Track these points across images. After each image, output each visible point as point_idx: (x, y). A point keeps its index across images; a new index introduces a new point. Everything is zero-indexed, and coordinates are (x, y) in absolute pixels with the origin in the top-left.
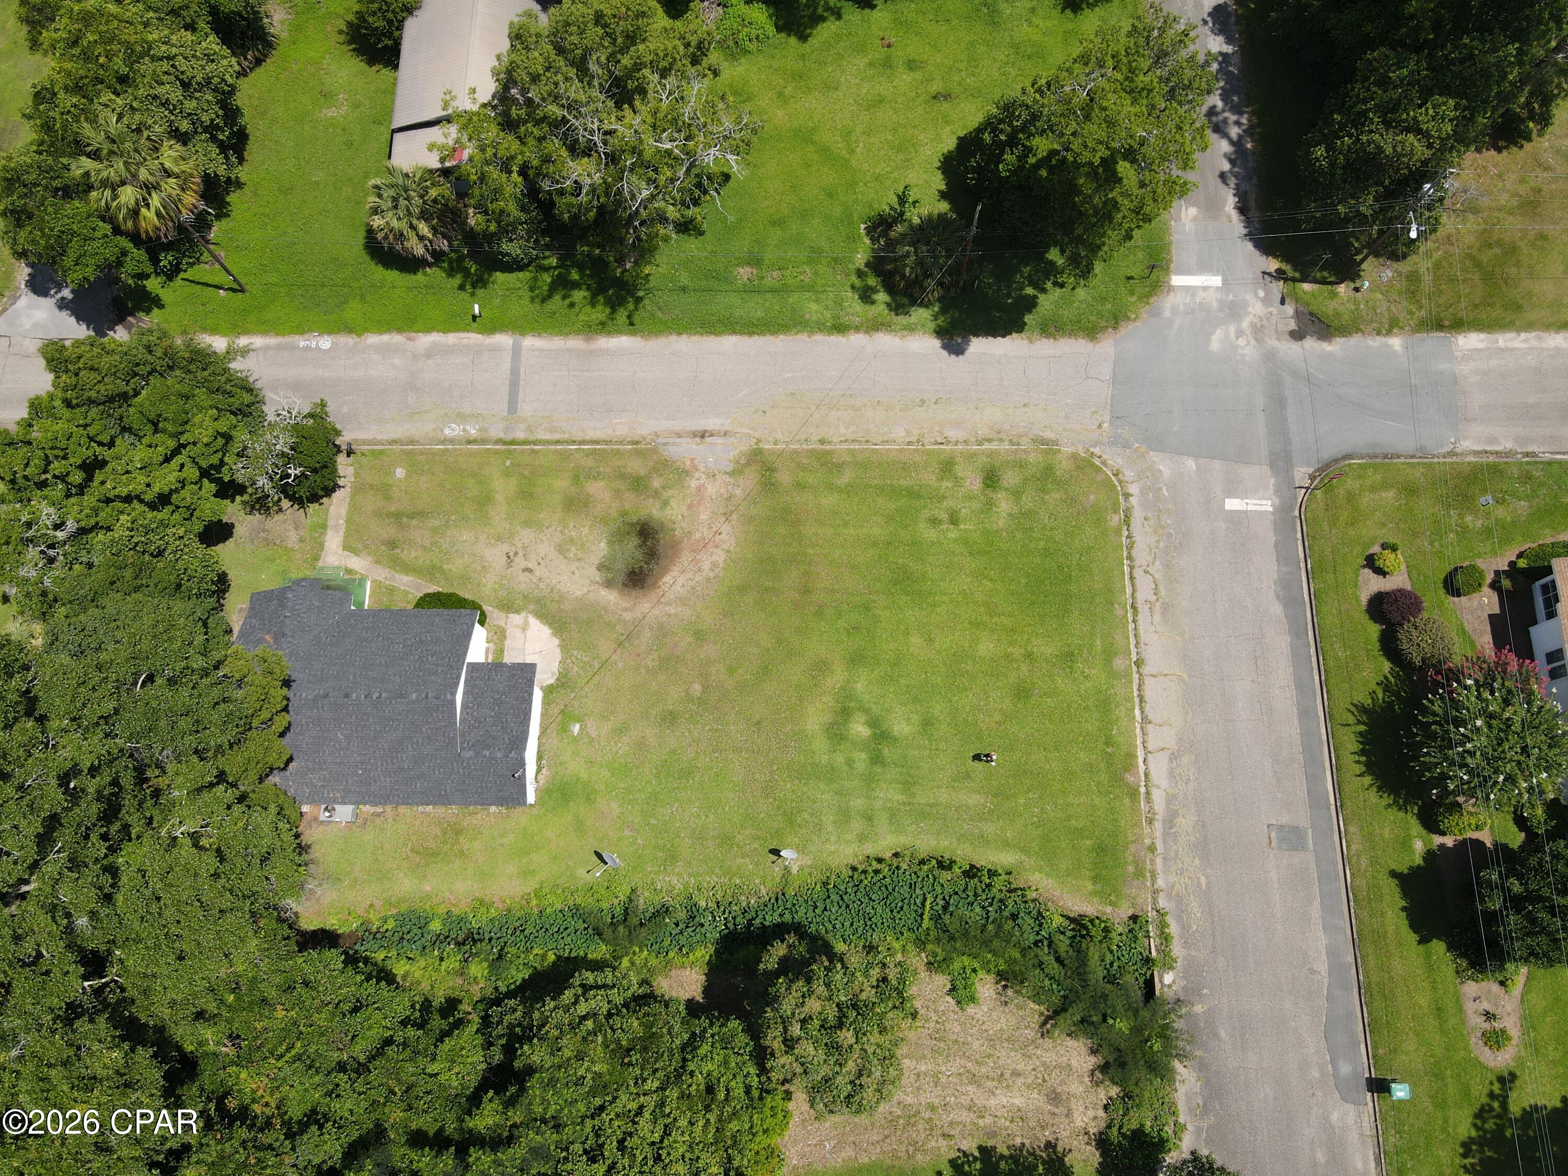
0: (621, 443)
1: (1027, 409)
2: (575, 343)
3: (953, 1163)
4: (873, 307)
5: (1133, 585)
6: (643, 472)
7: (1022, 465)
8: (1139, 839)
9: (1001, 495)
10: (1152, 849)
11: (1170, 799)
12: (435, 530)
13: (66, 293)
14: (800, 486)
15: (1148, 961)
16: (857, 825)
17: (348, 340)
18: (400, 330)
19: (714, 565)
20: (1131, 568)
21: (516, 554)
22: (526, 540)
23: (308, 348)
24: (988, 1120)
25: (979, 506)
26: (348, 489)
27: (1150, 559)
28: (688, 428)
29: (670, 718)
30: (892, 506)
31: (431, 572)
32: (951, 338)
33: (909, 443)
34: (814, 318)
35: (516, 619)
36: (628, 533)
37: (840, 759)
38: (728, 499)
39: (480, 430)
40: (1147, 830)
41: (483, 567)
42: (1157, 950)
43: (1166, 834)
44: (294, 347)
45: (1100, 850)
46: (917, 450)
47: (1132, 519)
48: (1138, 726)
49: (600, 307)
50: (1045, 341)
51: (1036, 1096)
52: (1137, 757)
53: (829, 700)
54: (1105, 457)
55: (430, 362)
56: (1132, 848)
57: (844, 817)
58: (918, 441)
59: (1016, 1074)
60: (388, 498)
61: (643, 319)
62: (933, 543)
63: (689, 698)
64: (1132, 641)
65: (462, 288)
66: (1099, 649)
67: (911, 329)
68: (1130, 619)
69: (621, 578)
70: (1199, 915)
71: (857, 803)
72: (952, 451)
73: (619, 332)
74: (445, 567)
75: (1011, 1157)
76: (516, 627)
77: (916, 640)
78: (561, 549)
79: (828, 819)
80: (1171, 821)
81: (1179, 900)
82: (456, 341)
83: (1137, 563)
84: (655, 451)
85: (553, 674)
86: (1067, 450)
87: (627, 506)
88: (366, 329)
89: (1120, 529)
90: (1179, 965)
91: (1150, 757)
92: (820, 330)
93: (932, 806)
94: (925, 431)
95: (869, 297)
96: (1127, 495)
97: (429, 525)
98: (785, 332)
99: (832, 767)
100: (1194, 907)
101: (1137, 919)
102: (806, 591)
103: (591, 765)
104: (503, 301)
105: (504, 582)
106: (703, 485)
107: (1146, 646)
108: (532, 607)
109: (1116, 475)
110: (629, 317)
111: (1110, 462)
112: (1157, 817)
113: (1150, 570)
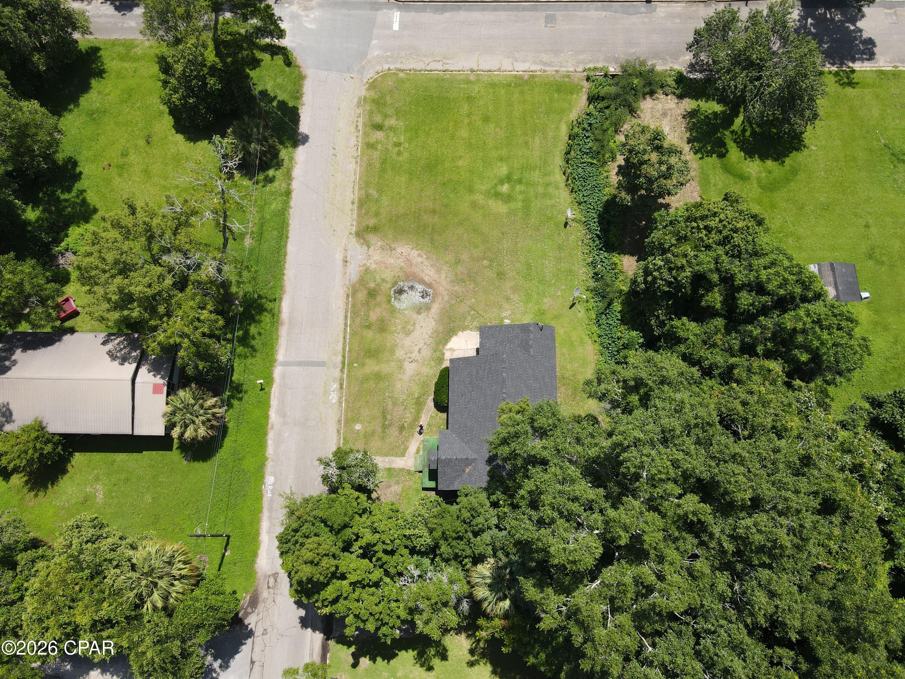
0: (347, 304)
1: (341, 109)
2: (283, 331)
3: (695, 153)
4: (277, 177)
5: (434, 71)
6: (366, 292)
7: (371, 113)
8: (553, 75)
9: (386, 123)
10: (557, 71)
11: (535, 63)
12: (395, 404)
13: (216, 665)
14: (377, 214)
15: (606, 75)
16: (551, 190)
17: (269, 466)
18: (265, 434)
19: (419, 255)
20: (426, 71)
21: (410, 358)
22: (402, 352)
23: (272, 491)
27: (422, 62)
28: (341, 269)
29: (501, 275)
30: (390, 172)
31: (419, 404)
32: (299, 140)
33: (357, 162)
34: (281, 205)
35: (447, 354)
36: (400, 300)
37: (520, 197)
38: (383, 249)
39: (333, 382)
40: (549, 73)
41: (417, 375)
42: (600, 72)
43: (550, 66)
44: (271, 500)
45: (559, 91)
46: (361, 159)
47: (402, 68)
48: (501, 73)
49: (262, 318)
50: (303, 99)
52: (516, 74)
53: (490, 202)
54: (369, 77)
55: (288, 414)
56: (557, 78)
57: (546, 195)
58: (355, 158)
60: (373, 433)
61: (272, 294)
62: (411, 154)
63: (490, 267)
64: (462, 72)
65: (240, 399)
66: (466, 86)
67: (291, 159)
68: (450, 73)
70: (585, 56)
71: (541, 189)
72: (362, 143)
73: (279, 308)
74: (416, 396)
75: (690, 131)
76: (451, 354)
77: (460, 163)
78: (408, 333)
79: (549, 202)
80: (545, 63)
81: (579, 63)
82: (276, 400)
83: (424, 69)
84: (353, 286)
86: (364, 93)
87: (385, 300)
88: (264, 455)
89: (406, 73)
90: (606, 65)
91: (516, 69)
92: (288, 202)
93: (541, 158)
94: (350, 155)
95: (271, 178)
96: (389, 69)
97: (391, 407)
98: (288, 220)
99: (524, 201)
100: (581, 57)
101: (588, 79)
102: (434, 212)
103: (526, 312)
104: (252, 374)
105: (426, 363)
106: (374, 261)
107: (463, 67)
108: (441, 347)
109: (378, 73)
110: (270, 301)
111: (371, 75)
112: (543, 69)
113: (427, 63)
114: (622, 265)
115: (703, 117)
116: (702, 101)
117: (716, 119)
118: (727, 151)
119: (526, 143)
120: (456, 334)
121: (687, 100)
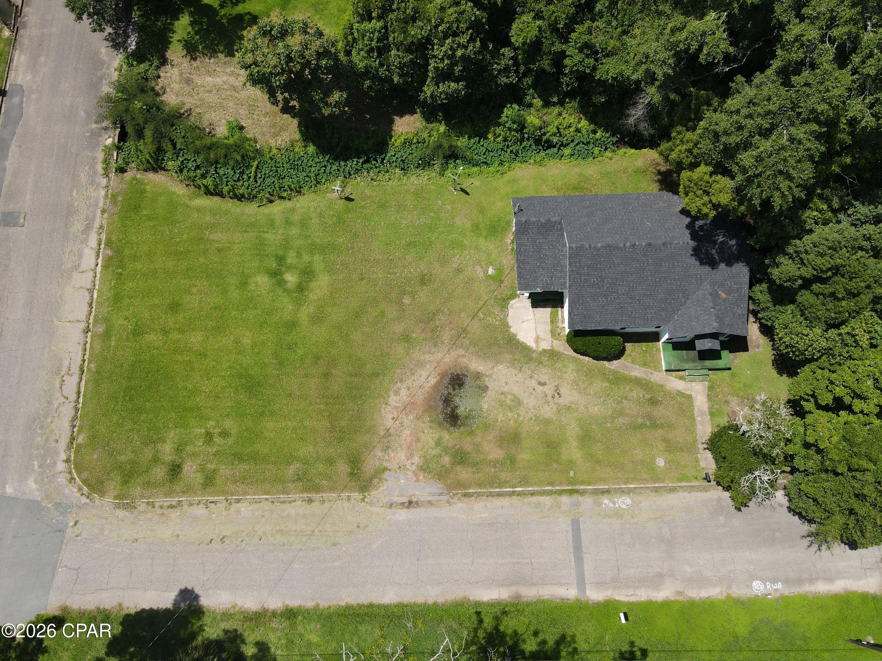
0: (479, 494)
1: (136, 536)
2: (529, 593)
4: (259, 638)
5: (79, 387)
6: (459, 468)
7: (148, 484)
8: (111, 216)
9: (168, 458)
10: (103, 211)
11: (85, 241)
12: (621, 413)
14: (330, 461)
15: (119, 148)
16: (296, 218)
17: (738, 591)
18: (692, 603)
19: (397, 393)
20: (77, 401)
21: (553, 397)
22: (547, 408)
23: (774, 581)
24: (228, 70)
25: (188, 448)
26: (701, 447)
27: (61, 408)
28: (423, 509)
29: (424, 280)
30: (257, 446)
31: (617, 380)
32: (190, 606)
33: (238, 501)
34: (313, 625)
35: (545, 345)
36: (466, 418)
37: (306, 257)
38: (388, 448)
39: (600, 504)
40: (105, 221)
41: (577, 385)
42: (113, 155)
43: (93, 220)
44: (787, 582)
45: (137, 208)
46: (232, 494)
47: (68, 440)
48: (97, 287)
49: (509, 631)
50: (108, 607)
51: (199, 82)
52: (102, 266)
53: (312, 297)
54: (78, 495)
55: (658, 569)
56: (116, 210)
57: (304, 224)
58: (230, 504)
59: (209, 92)
60: (666, 440)
61: (470, 618)
62: (228, 416)
63: (412, 295)
64: (88, 346)
66: (113, 338)
67: (226, 615)
68: (86, 363)
69: (468, 381)
70: (82, 174)
71: (294, 231)
72: (203, 495)
73: (491, 604)
74: (607, 384)
75: (216, 52)
76: (544, 340)
77: (247, 341)
78: (518, 402)
79: (315, 220)
80: (87, 228)
81: (92, 183)
82: (638, 592)
83: (73, 404)
84: (450, 488)
85: (512, 307)
86: (108, 500)
87: (469, 439)
88: (724, 602)
89: (79, 432)
90: (101, 149)
91: (93, 267)
92: (308, 612)
93: (246, 231)
94: (224, 513)
95: (260, 650)
96: (67, 461)
97: (627, 418)
98: (340, 607)
99: (311, 252)
100: (83, 178)
101: (122, 170)
102: (327, 375)
103: (476, 248)
104: (602, 638)
105: (559, 374)
106: (408, 459)
107: (79, 343)
108: (534, 355)
109: (73, 479)
110: (481, 621)
111: (75, 490)
112: (97, 230)
113: (63, 400)
114: (407, 133)
115: (198, 37)
116: (172, 37)
117: (201, 23)
118: (249, 13)
119: (219, 251)
120: (515, 335)
121: (169, 54)
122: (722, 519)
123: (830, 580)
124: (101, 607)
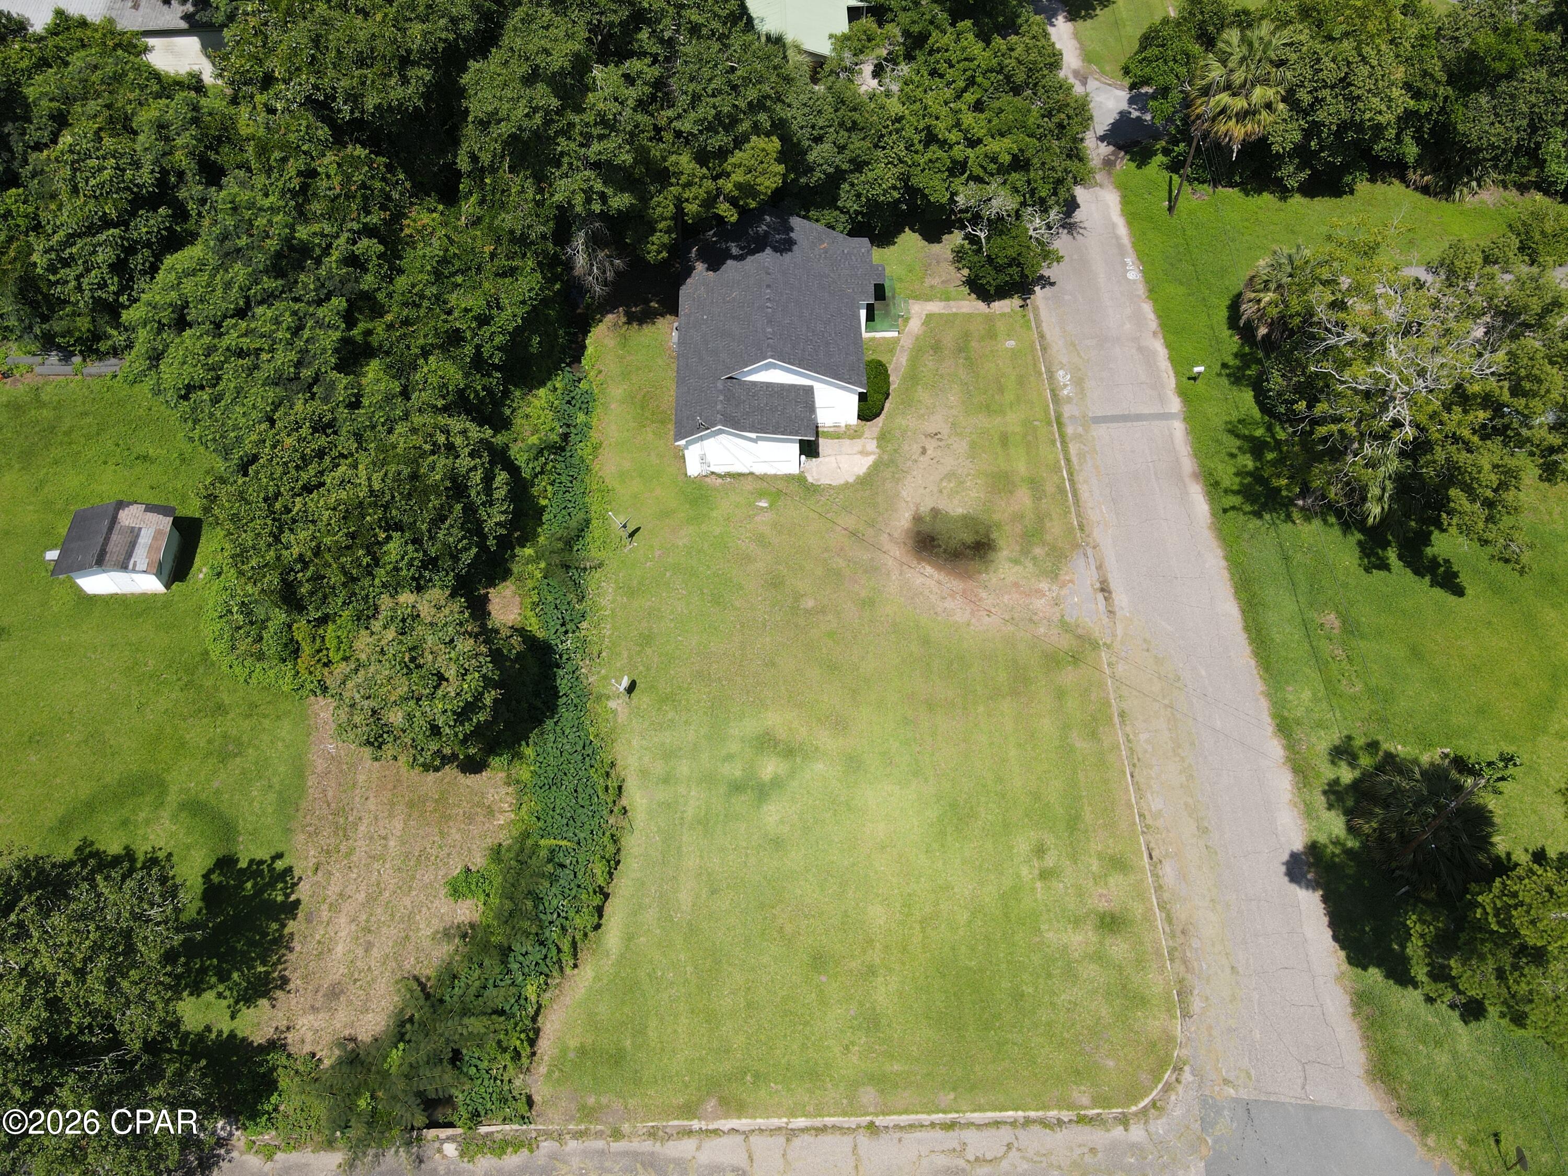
0: (1079, 515)
1: (1228, 971)
2: (1188, 465)
3: (289, 870)
4: (1327, 763)
5: (986, 1125)
6: (1048, 537)
7: (1141, 963)
8: (629, 1115)
9: (1093, 937)
10: (617, 1134)
11: (682, 1165)
12: (956, 376)
13: (1135, 114)
14: (1060, 694)
15: (472, 1122)
16: (659, 768)
17: (1141, 290)
18: (1162, 325)
19: (950, 612)
20: (1014, 1124)
21: (940, 440)
22: (955, 446)
23: (1126, 264)
24: (325, 915)
25: (1072, 906)
26: (987, 310)
27: (1030, 1153)
28: (1109, 575)
29: (776, 583)
30: (1053, 798)
31: (913, 377)
32: (1310, 865)
33: (1142, 816)
34: (1290, 697)
35: (872, 446)
36: (977, 532)
37: (734, 747)
38: (1031, 621)
39: (1068, 397)
40: (642, 1127)
41: (923, 415)
42: (488, 1134)
43: (635, 1155)
44: (1122, 253)
45: (618, 1059)
46: (1134, 825)
47: (1087, 1129)
48: (783, 1122)
49: (1237, 480)
50: (1346, 1000)
51: (341, 971)
52: (739, 1118)
53: (803, 734)
54: (1180, 1088)
55: (1134, 351)
56: (617, 1105)
57: (669, 754)
58: (1147, 826)
59: (368, 948)
60: (983, 339)
61: (1235, 520)
62: (1010, 849)
63: (798, 597)
64: (904, 1119)
65: (1224, 366)
66: (888, 1068)
67: (1309, 812)
68: (935, 1118)
69: (926, 530)
71: (684, 768)
72: (1142, 870)
73: (1211, 501)
74: (920, 387)
75: (281, 936)
76: (864, 446)
78: (950, 475)
79: (666, 738)
80: (652, 1165)
82: (1163, 368)
83: (1020, 1132)
84: (1076, 546)
85: (818, 480)
86: (1179, 1032)
87: (1007, 528)
88: (1155, 302)
89: (1069, 1108)
90: (465, 1165)
91: (739, 1138)
92: (1274, 704)
93: (679, 849)
94: (1164, 835)
95: (1341, 758)
97: (961, 371)
98: (1258, 665)
99: (724, 739)
101: (528, 1108)
103: (727, 519)
104: (1220, 399)
105: (909, 433)
106: (1044, 595)
107: (900, 1140)
108: (886, 457)
109: (1154, 1104)
110: (1233, 508)
111: (1173, 1098)
112: (658, 1144)
113: (1013, 1153)
114: (521, 608)
115: (235, 976)
116: (220, 1032)
117: (203, 973)
118: (207, 875)
119: (714, 891)
120: (858, 477)
121: (258, 1039)
122: (1067, 297)
123: (1114, 226)
124: (1350, 1010)
